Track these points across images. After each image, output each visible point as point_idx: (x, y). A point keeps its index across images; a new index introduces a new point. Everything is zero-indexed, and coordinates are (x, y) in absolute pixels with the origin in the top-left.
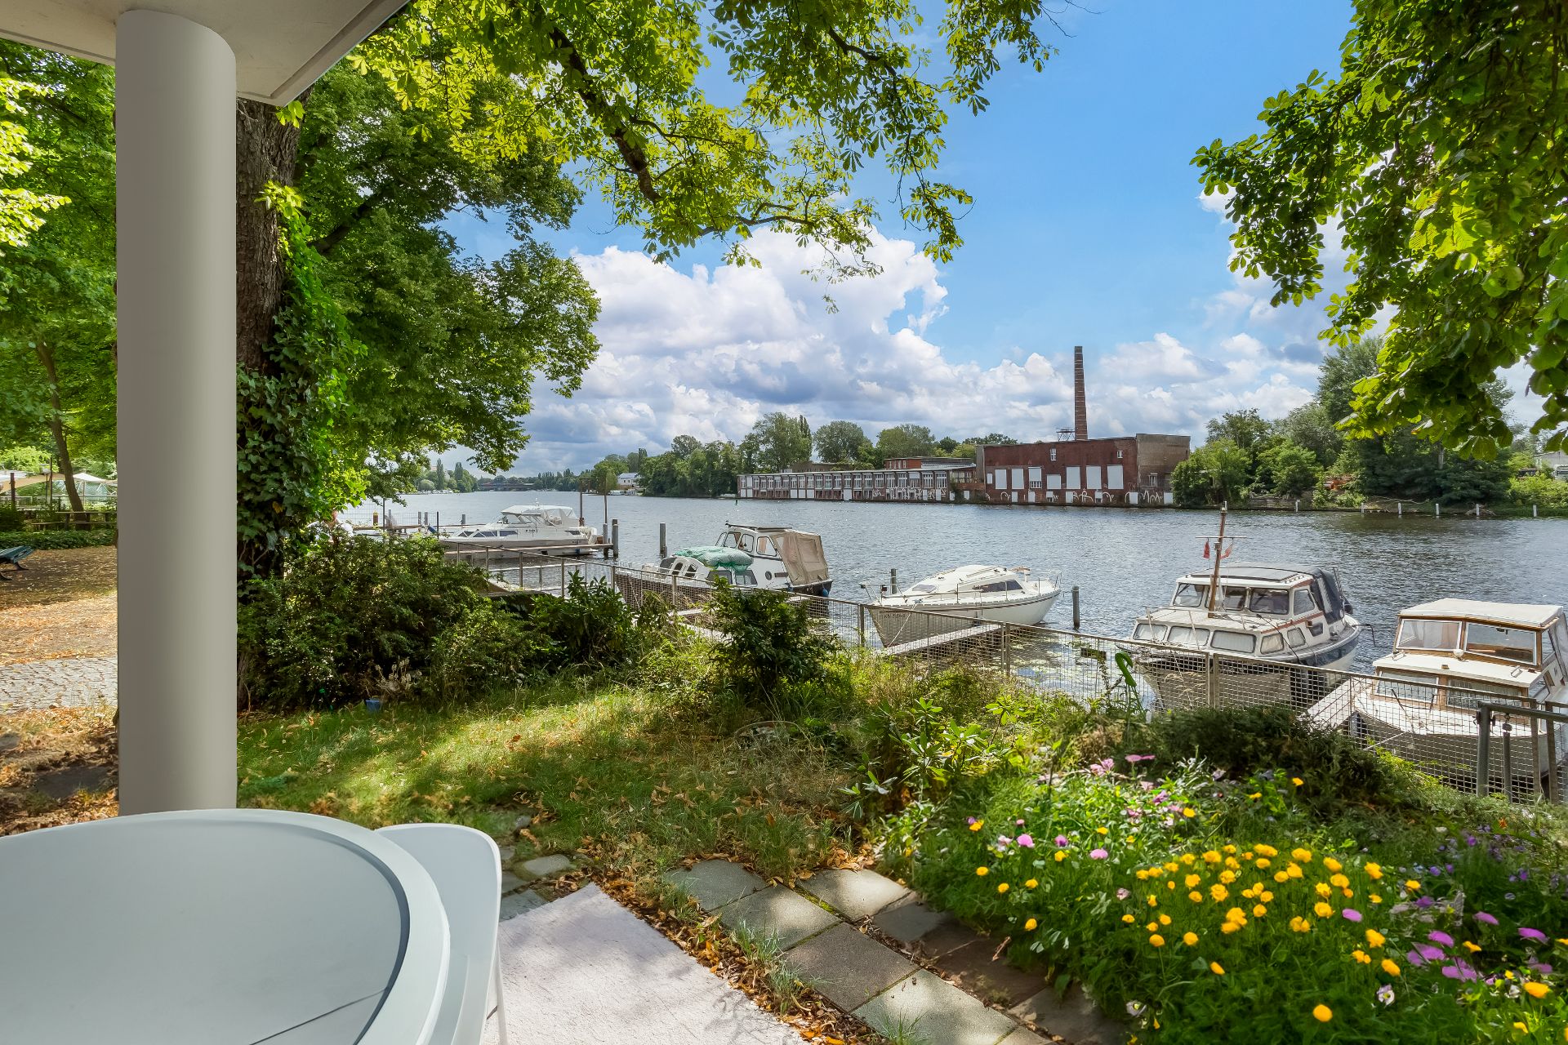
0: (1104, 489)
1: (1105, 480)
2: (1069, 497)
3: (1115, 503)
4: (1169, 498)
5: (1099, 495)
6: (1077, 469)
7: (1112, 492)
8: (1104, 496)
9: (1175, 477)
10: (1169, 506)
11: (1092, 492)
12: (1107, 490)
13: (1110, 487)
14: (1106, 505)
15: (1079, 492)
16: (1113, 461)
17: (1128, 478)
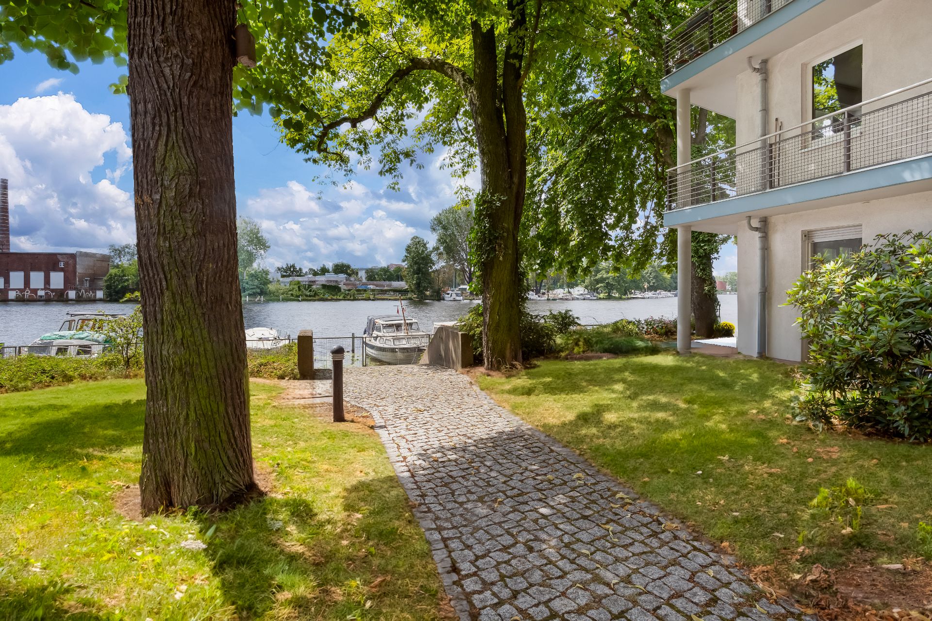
0: (45, 289)
1: (47, 281)
2: (12, 295)
3: (56, 298)
4: (100, 294)
5: (41, 293)
6: (22, 274)
7: (53, 291)
8: (46, 294)
9: (106, 281)
10: (100, 300)
11: (35, 291)
12: (49, 289)
13: (52, 287)
14: (47, 300)
15: (21, 290)
16: (56, 269)
17: (66, 281)
